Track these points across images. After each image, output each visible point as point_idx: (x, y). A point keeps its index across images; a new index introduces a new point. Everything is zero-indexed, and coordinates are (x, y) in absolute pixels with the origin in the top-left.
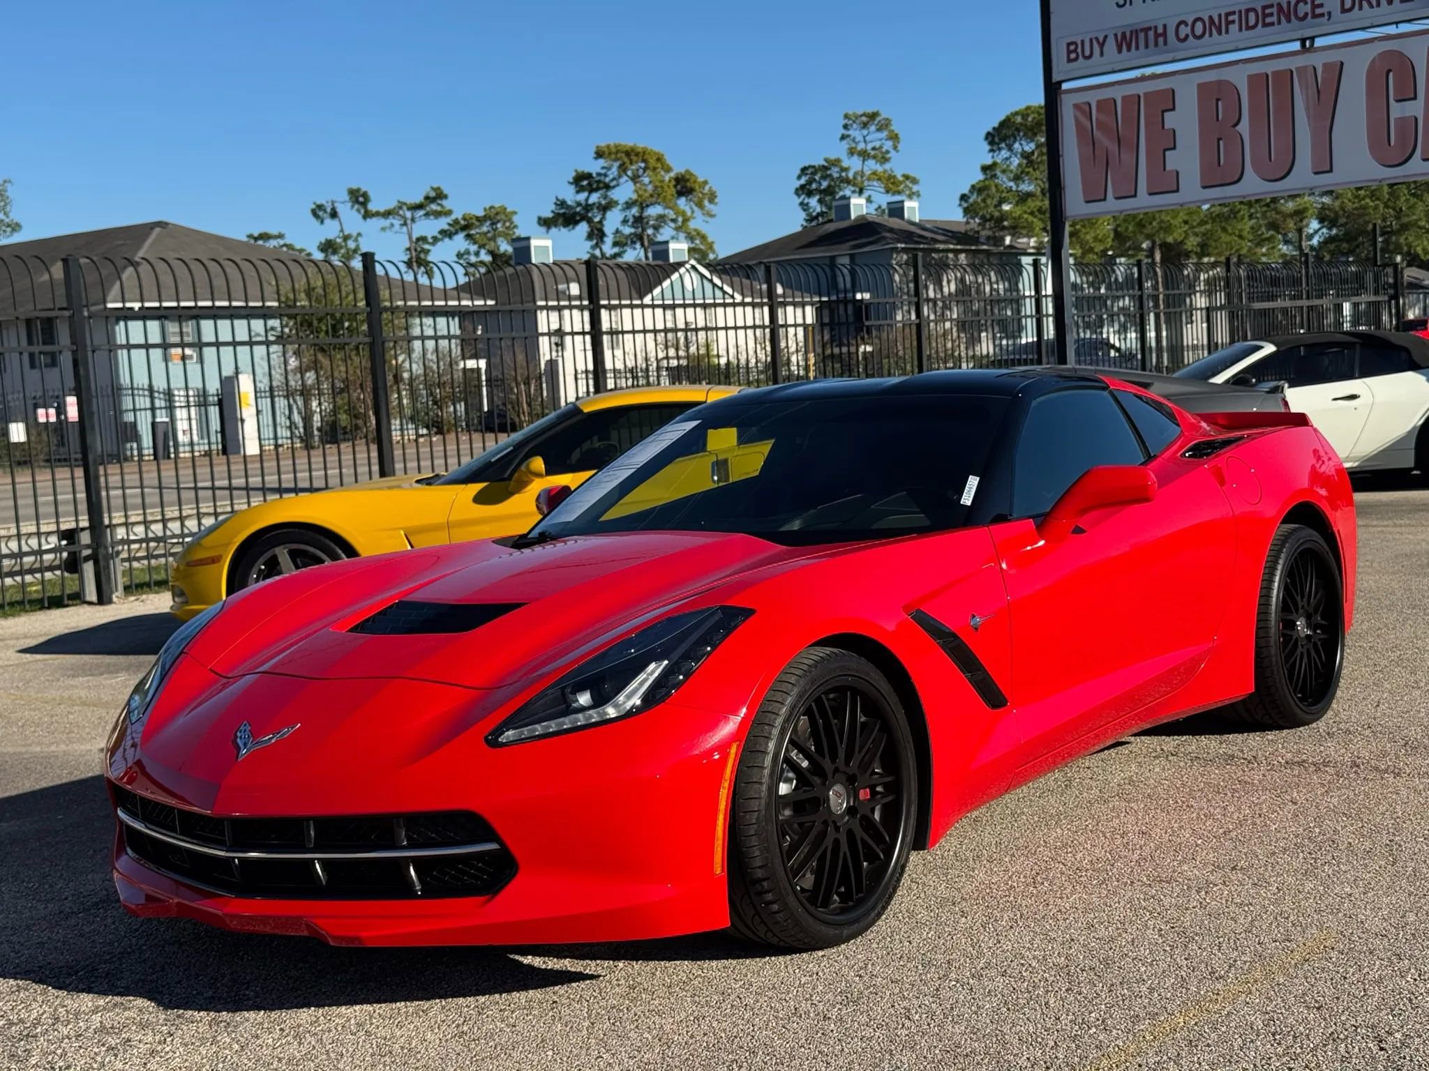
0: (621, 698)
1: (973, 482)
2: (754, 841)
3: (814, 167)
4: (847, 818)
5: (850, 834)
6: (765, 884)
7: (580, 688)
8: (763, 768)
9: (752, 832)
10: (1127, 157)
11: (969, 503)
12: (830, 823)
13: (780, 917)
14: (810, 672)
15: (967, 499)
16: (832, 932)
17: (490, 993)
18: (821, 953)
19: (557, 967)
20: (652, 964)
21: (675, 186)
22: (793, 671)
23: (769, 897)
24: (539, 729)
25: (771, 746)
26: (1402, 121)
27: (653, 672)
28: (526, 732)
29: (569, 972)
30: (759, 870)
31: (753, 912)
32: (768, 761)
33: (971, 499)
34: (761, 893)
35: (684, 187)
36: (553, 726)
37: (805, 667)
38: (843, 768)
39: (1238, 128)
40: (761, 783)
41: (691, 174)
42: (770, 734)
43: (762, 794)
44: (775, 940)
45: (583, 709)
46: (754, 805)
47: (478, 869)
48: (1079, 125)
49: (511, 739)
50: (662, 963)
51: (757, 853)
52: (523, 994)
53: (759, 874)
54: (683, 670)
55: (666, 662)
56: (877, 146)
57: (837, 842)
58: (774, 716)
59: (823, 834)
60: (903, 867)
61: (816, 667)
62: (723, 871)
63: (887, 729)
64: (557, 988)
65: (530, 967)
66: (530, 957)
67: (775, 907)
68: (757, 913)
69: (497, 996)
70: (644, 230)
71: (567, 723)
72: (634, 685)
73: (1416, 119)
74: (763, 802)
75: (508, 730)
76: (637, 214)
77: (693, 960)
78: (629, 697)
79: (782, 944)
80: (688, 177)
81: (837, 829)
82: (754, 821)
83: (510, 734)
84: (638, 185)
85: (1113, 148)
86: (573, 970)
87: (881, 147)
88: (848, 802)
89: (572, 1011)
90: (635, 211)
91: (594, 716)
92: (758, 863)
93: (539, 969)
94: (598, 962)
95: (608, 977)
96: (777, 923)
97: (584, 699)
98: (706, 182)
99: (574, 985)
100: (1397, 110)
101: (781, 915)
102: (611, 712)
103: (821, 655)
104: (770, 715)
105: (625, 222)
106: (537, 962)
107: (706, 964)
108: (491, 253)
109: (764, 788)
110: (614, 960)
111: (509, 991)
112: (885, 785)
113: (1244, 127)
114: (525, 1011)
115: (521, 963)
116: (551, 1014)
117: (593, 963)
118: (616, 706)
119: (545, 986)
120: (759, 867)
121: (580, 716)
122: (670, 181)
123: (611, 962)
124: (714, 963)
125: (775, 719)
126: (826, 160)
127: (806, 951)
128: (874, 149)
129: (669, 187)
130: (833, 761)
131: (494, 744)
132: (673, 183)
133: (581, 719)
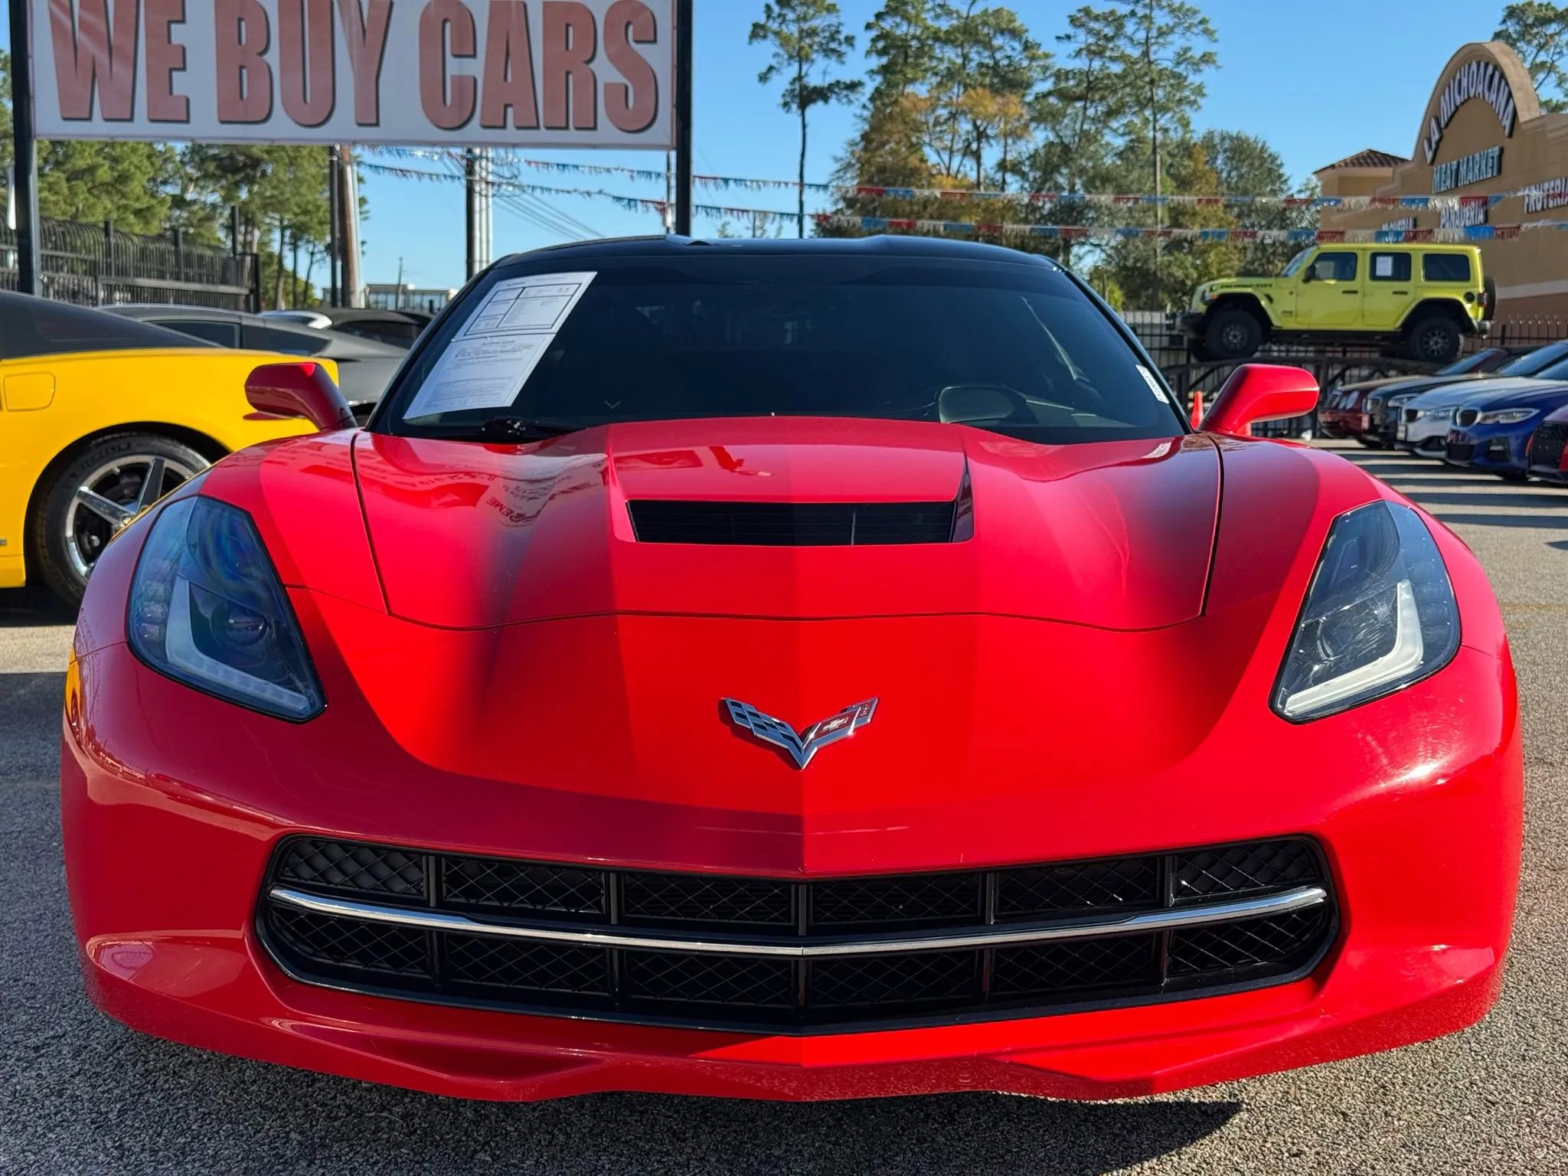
10: (121, 71)
11: (1165, 400)
26: (459, 80)
39: (265, 57)
48: (55, 22)
73: (475, 81)
85: (102, 57)
100: (454, 67)
113: (273, 58)
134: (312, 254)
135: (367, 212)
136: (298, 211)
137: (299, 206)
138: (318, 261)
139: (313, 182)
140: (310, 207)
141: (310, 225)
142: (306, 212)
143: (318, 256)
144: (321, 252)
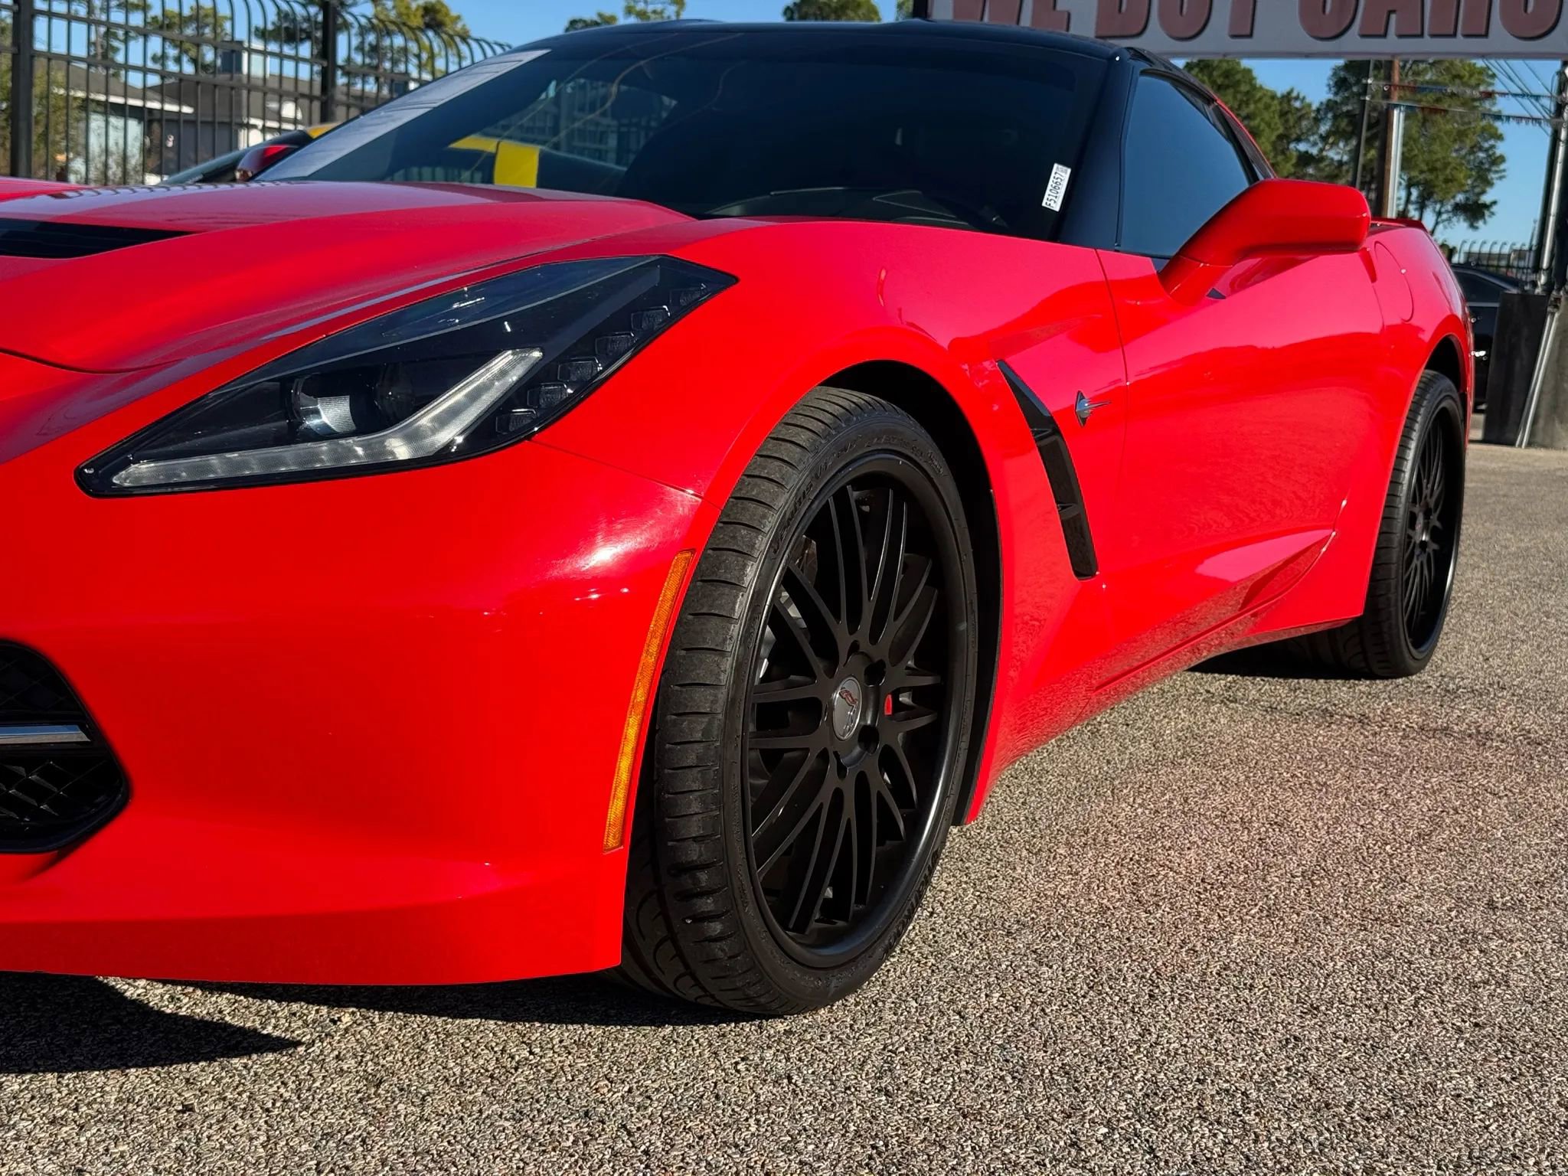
0: (424, 419)
1: (1060, 176)
2: (692, 781)
3: (585, 21)
4: (857, 750)
5: (862, 781)
6: (703, 876)
7: (327, 386)
8: (729, 619)
9: (691, 760)
11: (1056, 207)
12: (832, 757)
13: (719, 950)
14: (837, 429)
15: (1053, 199)
16: (809, 982)
17: (36, 1069)
18: (781, 1026)
19: (201, 1012)
20: (415, 1021)
21: (423, 16)
22: (801, 420)
23: (708, 904)
24: (217, 465)
25: (751, 574)
27: (503, 373)
28: (183, 469)
29: (227, 1026)
30: (695, 846)
31: (661, 933)
32: (741, 605)
33: (1059, 201)
34: (688, 896)
35: (433, 19)
36: (252, 462)
37: (827, 418)
38: (865, 645)
40: (722, 653)
41: (443, 5)
42: (753, 547)
43: (723, 677)
44: (692, 994)
45: (326, 434)
46: (702, 700)
47: (28, 787)
49: (145, 482)
50: (439, 1021)
51: (695, 807)
52: (114, 1075)
53: (694, 853)
54: (574, 378)
55: (537, 354)
56: (659, 10)
57: (838, 794)
58: (761, 510)
59: (817, 778)
60: (936, 856)
61: (847, 421)
62: (622, 842)
63: (940, 579)
64: (195, 1068)
65: (139, 1008)
66: (142, 983)
67: (716, 928)
68: (672, 937)
69: (51, 1078)
70: (381, 61)
71: (288, 458)
72: (456, 396)
74: (722, 695)
75: (136, 461)
76: (374, 43)
77: (506, 1018)
78: (443, 421)
79: (707, 1001)
80: (438, 7)
81: (841, 770)
82: (698, 736)
83: (143, 470)
84: (379, 8)
86: (236, 1022)
87: (662, 12)
88: (863, 717)
89: (229, 1138)
90: (371, 38)
91: (358, 451)
92: (694, 828)
93: (160, 1014)
94: (295, 1007)
95: (316, 1049)
96: (712, 961)
97: (333, 413)
98: (458, 18)
99: (237, 1062)
101: (723, 944)
102: (401, 450)
103: (845, 404)
104: (752, 505)
105: (360, 48)
106: (155, 995)
107: (537, 1031)
108: (194, 61)
109: (728, 663)
110: (331, 1006)
111: (80, 1066)
112: (917, 693)
114: (114, 1130)
115: (120, 996)
116: (175, 1142)
117: (283, 1010)
118: (412, 437)
119: (170, 1062)
120: (695, 839)
121: (324, 447)
122: (417, 9)
123: (324, 1010)
124: (555, 1031)
125: (764, 516)
126: (600, 15)
127: (749, 1017)
128: (654, 12)
129: (415, 16)
130: (853, 630)
131: (98, 486)
132: (421, 12)
133: (324, 454)
134: (1439, 214)
135: (1504, 171)
136: (1425, 168)
137: (1427, 164)
138: (1443, 221)
139: (1445, 139)
140: (1438, 165)
141: (1436, 183)
142: (1433, 170)
143: (1444, 216)
144: (1447, 212)
